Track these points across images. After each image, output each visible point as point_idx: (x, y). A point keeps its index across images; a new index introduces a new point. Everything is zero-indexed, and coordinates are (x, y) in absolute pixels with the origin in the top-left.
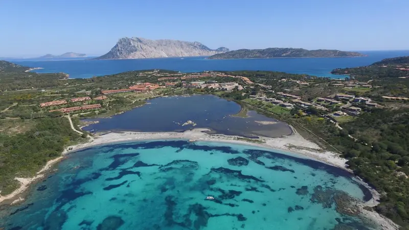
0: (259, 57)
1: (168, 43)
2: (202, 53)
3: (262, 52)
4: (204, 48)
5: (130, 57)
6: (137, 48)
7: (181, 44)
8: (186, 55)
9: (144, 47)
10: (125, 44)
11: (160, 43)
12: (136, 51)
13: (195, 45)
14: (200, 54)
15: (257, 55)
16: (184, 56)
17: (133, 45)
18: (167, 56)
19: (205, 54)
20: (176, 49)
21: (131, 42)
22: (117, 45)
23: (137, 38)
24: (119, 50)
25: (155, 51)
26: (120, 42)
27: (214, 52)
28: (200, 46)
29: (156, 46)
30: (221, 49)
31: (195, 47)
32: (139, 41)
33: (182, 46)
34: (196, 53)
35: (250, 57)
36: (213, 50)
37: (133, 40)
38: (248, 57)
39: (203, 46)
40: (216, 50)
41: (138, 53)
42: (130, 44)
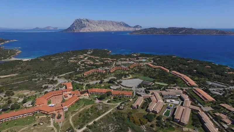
0: (163, 33)
1: (104, 23)
2: (125, 29)
3: (165, 30)
4: (126, 25)
5: (81, 31)
6: (86, 25)
7: (112, 23)
8: (115, 30)
9: (90, 25)
10: (79, 23)
11: (100, 23)
12: (85, 27)
13: (121, 24)
14: (124, 29)
15: (163, 32)
16: (114, 30)
17: (83, 23)
18: (104, 31)
19: (127, 29)
20: (110, 26)
21: (83, 22)
22: (74, 23)
23: (86, 19)
24: (75, 26)
25: (97, 27)
26: (76, 21)
27: (132, 28)
28: (124, 24)
29: (97, 24)
30: (137, 26)
31: (121, 25)
32: (88, 21)
33: (113, 24)
34: (122, 29)
35: (158, 33)
36: (132, 27)
37: (84, 21)
38: (156, 33)
39: (126, 24)
40: (134, 27)
41: (86, 28)
42: (82, 23)
